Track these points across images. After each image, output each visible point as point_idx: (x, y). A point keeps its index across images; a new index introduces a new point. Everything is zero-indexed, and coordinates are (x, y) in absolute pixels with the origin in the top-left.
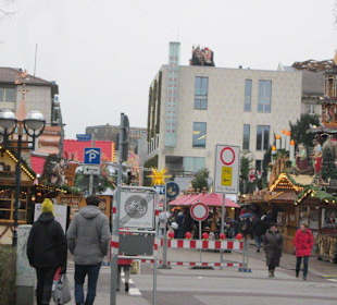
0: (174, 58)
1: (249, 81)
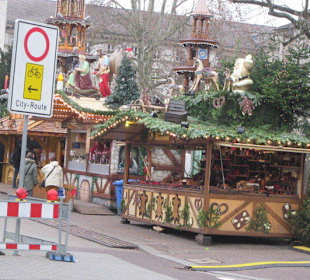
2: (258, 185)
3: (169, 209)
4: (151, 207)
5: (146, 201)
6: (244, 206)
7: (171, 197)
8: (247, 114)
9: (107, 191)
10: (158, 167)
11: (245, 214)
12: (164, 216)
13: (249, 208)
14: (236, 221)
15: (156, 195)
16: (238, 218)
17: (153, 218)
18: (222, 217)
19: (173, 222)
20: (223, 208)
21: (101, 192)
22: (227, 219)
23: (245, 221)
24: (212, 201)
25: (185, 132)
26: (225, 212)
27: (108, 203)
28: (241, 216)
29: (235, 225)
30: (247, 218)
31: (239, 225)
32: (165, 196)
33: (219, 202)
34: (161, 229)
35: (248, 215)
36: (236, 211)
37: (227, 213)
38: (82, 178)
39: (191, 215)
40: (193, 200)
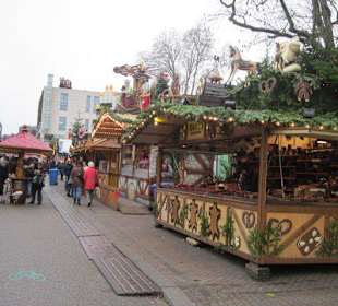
0: (50, 83)
1: (89, 97)
2: (323, 190)
3: (205, 220)
4: (184, 214)
5: (178, 207)
6: (313, 221)
7: (208, 205)
8: (303, 100)
9: (147, 192)
10: (191, 172)
11: (314, 233)
12: (199, 228)
13: (320, 224)
14: (303, 243)
15: (189, 202)
16: (306, 238)
17: (186, 227)
18: (284, 238)
19: (211, 238)
20: (285, 226)
21: (142, 193)
22: (290, 241)
23: (315, 242)
24: (270, 216)
25: (232, 115)
26: (288, 231)
27: (148, 203)
28: (309, 236)
29: (302, 249)
30: (317, 239)
31: (307, 249)
32: (200, 204)
33: (281, 217)
34: (195, 242)
35: (318, 235)
36: (303, 229)
37: (291, 233)
38: (130, 181)
39: (237, 233)
40: (239, 212)
